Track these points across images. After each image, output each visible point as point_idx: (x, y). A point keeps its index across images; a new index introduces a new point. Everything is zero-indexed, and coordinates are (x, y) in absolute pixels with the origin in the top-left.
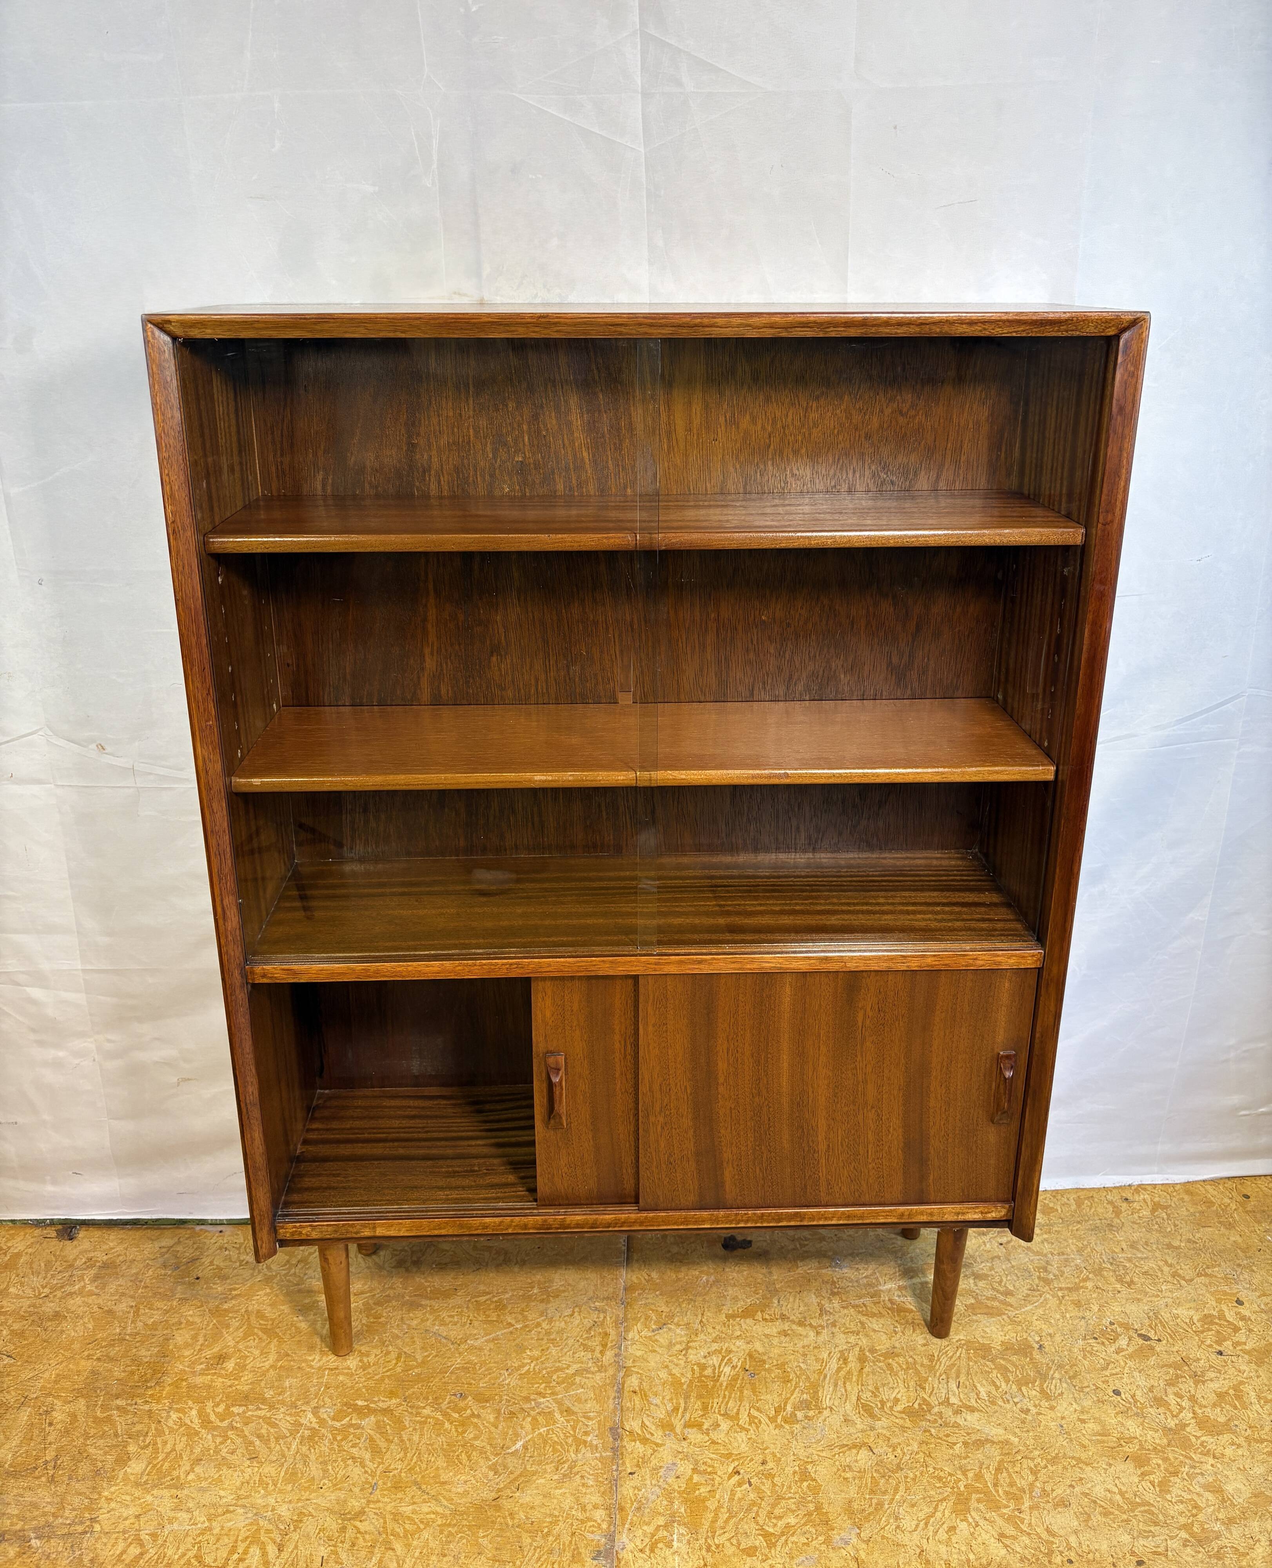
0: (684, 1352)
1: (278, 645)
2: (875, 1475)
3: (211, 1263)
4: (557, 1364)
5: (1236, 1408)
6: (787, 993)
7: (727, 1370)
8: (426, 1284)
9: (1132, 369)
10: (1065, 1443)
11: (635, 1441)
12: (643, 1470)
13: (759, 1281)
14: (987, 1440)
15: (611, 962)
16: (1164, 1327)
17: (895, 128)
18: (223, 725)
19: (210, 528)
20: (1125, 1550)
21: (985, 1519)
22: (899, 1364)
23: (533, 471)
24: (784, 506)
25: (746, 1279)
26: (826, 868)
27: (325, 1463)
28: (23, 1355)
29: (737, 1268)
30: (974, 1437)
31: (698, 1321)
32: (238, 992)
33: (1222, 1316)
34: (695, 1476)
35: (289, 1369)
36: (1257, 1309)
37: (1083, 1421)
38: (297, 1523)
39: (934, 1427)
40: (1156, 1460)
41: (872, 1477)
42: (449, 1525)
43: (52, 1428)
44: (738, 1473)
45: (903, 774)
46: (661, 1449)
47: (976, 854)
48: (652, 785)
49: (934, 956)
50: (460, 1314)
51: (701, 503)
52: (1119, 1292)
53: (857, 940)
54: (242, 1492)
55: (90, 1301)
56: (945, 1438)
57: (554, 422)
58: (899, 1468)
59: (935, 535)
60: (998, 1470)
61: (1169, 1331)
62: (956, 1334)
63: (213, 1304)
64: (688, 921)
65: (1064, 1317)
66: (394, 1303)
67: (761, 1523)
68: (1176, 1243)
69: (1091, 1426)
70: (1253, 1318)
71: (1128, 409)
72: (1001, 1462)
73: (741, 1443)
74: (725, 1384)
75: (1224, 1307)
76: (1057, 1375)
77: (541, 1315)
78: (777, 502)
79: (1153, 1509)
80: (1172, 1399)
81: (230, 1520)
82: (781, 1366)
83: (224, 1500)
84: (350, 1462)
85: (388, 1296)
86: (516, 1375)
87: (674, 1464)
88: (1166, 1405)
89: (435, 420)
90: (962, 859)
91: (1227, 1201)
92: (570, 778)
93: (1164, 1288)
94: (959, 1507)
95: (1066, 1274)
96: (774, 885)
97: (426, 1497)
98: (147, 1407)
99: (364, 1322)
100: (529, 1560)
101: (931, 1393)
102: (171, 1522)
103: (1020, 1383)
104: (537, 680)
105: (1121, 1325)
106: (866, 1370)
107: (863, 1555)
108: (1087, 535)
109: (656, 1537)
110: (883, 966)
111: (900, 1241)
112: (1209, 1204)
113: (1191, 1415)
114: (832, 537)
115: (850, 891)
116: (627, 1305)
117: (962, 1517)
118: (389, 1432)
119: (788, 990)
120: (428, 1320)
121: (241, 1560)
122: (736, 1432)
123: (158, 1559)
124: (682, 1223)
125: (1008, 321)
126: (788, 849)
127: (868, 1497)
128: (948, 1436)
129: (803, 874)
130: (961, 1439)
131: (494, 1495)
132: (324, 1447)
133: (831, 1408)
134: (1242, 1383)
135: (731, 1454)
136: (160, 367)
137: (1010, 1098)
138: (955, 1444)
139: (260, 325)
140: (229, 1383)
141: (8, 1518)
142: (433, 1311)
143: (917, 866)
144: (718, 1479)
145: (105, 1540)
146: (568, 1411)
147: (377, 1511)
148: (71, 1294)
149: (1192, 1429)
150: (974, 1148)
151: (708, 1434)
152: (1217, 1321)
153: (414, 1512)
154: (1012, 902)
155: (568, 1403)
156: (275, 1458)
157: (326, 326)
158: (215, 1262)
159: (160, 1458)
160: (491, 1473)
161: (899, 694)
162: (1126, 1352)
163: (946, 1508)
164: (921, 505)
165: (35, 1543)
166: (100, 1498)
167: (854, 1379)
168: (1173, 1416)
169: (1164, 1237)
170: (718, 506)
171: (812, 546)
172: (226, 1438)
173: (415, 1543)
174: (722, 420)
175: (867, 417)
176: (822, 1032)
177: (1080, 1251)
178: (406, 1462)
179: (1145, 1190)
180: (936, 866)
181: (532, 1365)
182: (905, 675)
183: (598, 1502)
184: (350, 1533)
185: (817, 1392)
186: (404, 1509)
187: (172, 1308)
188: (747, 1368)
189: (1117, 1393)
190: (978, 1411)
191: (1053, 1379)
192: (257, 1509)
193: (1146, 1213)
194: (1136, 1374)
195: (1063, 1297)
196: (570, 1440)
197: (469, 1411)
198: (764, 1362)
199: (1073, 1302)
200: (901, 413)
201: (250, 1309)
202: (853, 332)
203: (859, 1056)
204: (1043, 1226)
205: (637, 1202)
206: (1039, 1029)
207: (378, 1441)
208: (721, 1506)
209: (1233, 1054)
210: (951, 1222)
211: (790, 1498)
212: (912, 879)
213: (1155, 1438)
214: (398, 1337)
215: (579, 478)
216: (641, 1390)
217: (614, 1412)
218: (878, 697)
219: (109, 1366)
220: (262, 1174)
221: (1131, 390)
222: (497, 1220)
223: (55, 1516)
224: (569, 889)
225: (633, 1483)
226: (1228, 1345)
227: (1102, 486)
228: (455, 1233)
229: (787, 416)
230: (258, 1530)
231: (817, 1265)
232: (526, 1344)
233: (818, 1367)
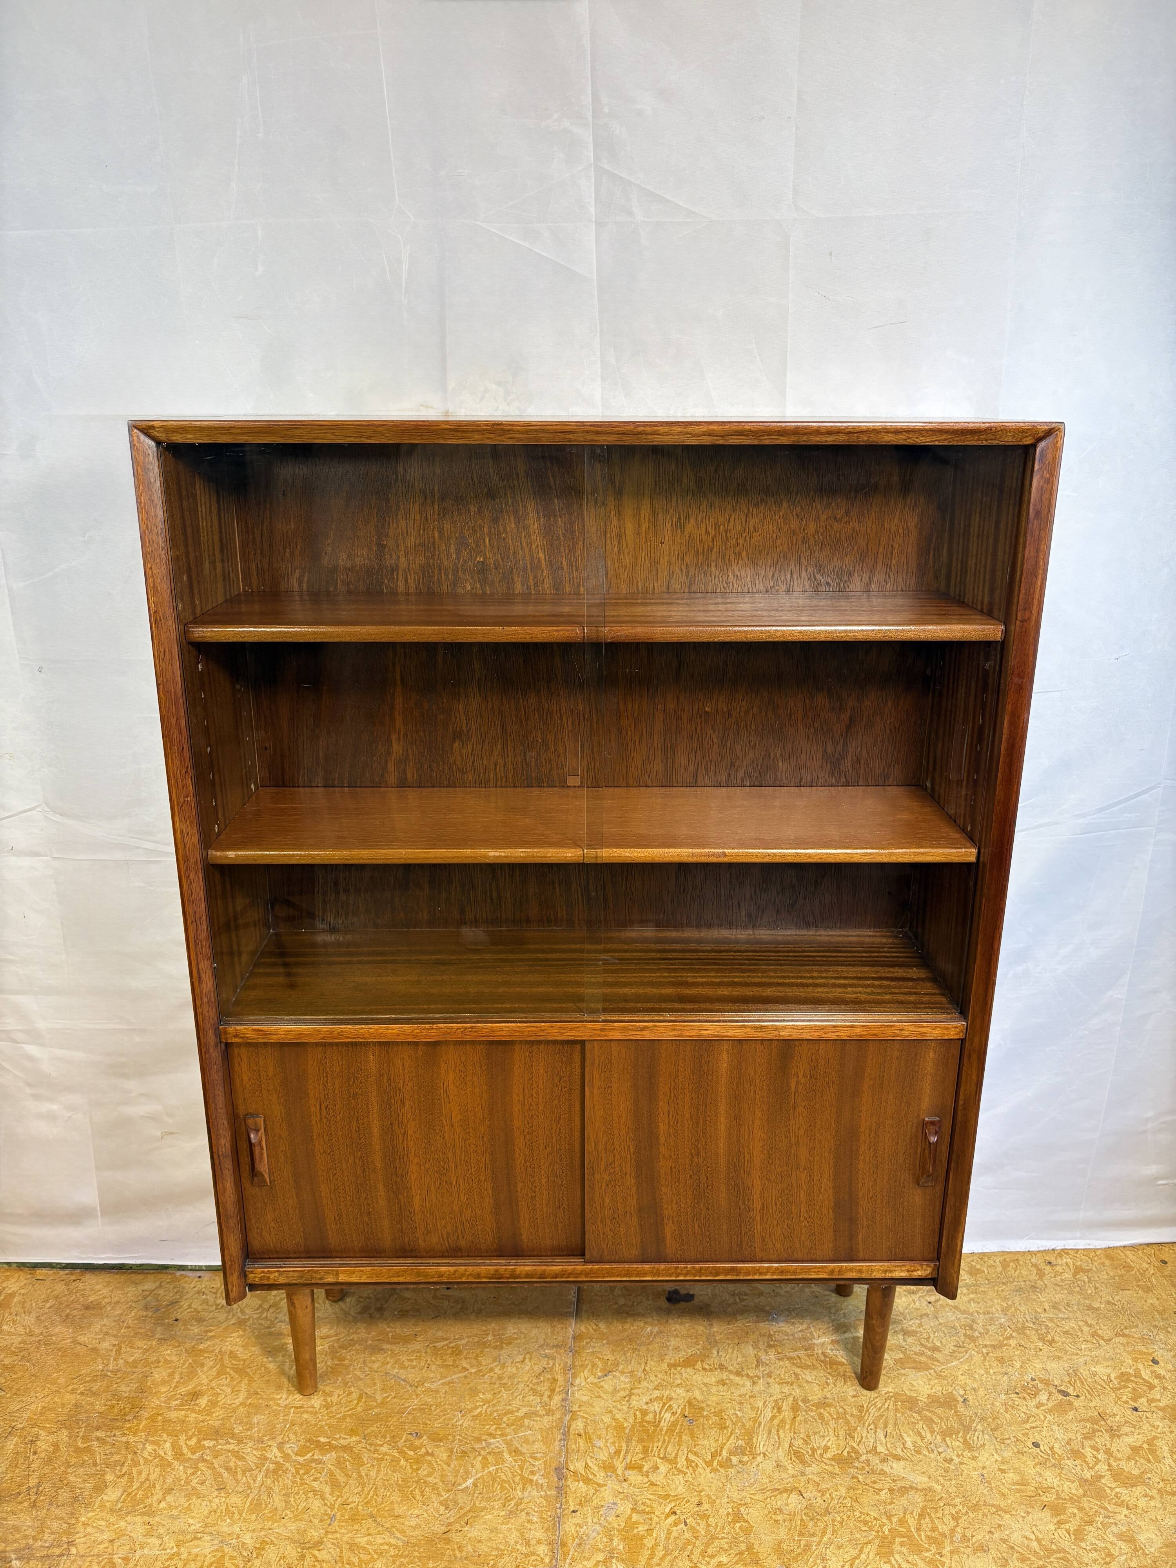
0: (627, 1399)
1: (257, 729)
2: (804, 1518)
3: (190, 1306)
4: (508, 1407)
5: (1149, 1461)
6: (724, 1060)
7: (667, 1416)
8: (388, 1330)
9: (1048, 476)
10: (985, 1491)
11: (578, 1481)
12: (585, 1509)
13: (700, 1332)
14: (911, 1487)
15: (559, 1028)
16: (1083, 1383)
17: (831, 254)
18: (200, 801)
19: (191, 618)
21: (908, 1562)
22: (830, 1414)
23: (494, 570)
24: (726, 603)
25: (688, 1331)
26: (766, 944)
27: (287, 1495)
28: (12, 1388)
29: (679, 1320)
30: (899, 1484)
31: (641, 1370)
32: (211, 1050)
33: (1138, 1375)
34: (634, 1515)
35: (257, 1407)
37: (1003, 1471)
38: (260, 1550)
39: (862, 1474)
40: (1072, 1510)
41: (802, 1520)
42: (401, 1556)
43: (36, 1456)
44: (675, 1513)
45: (834, 854)
46: (603, 1489)
47: (906, 932)
48: (599, 862)
49: (863, 1026)
50: (419, 1358)
51: (648, 601)
52: (1041, 1350)
53: (791, 1011)
54: (209, 1520)
55: (76, 1340)
56: (871, 1485)
57: (513, 526)
58: (827, 1512)
59: (863, 631)
60: (921, 1516)
61: (1088, 1388)
62: (885, 1386)
63: (190, 1344)
64: (633, 991)
65: (987, 1373)
66: (358, 1347)
67: (695, 1561)
68: (1096, 1305)
69: (1011, 1475)
70: (1167, 1376)
71: (1044, 513)
72: (924, 1508)
73: (678, 1485)
74: (665, 1429)
75: (1140, 1366)
76: (979, 1427)
77: (494, 1361)
78: (720, 600)
79: (1068, 1556)
80: (1088, 1452)
81: (198, 1547)
82: (719, 1413)
83: (193, 1527)
84: (311, 1495)
85: (352, 1340)
86: (469, 1416)
87: (614, 1503)
88: (1083, 1457)
89: (402, 523)
90: (893, 937)
91: (1145, 1265)
92: (522, 855)
93: (1083, 1347)
94: (883, 1550)
95: (991, 1332)
96: (715, 959)
97: (381, 1529)
98: (124, 1439)
99: (329, 1363)
101: (860, 1442)
102: (142, 1548)
103: (945, 1434)
104: (496, 765)
105: (1042, 1381)
106: (798, 1419)
108: (1006, 632)
110: (815, 1035)
111: (834, 1298)
112: (1129, 1268)
113: (1107, 1467)
114: (766, 632)
116: (575, 1353)
117: (886, 1560)
118: (349, 1467)
119: (725, 1056)
120: (388, 1363)
122: (674, 1474)
124: (625, 1276)
126: (730, 925)
127: (796, 1538)
128: (874, 1482)
129: (742, 948)
130: (887, 1486)
131: (444, 1529)
132: (288, 1480)
133: (765, 1454)
134: (1155, 1438)
135: (668, 1496)
136: (145, 470)
137: (934, 1162)
138: (881, 1490)
139: (237, 431)
140: (201, 1418)
142: (393, 1355)
143: (850, 943)
144: (655, 1518)
145: (80, 1563)
146: (517, 1452)
147: (335, 1541)
149: (1107, 1481)
150: (901, 1209)
151: (647, 1476)
152: (1133, 1378)
153: (369, 1543)
154: (937, 977)
155: (516, 1444)
156: (241, 1490)
157: (297, 432)
158: (193, 1306)
159: (135, 1487)
160: (442, 1509)
161: (833, 781)
162: (1046, 1407)
163: (871, 1550)
164: (854, 604)
166: (77, 1523)
167: (787, 1427)
168: (1089, 1468)
169: (1085, 1299)
170: (663, 604)
171: (749, 640)
172: (197, 1469)
174: (669, 525)
175: (804, 523)
176: (757, 1097)
177: (1004, 1311)
178: (363, 1496)
179: (1068, 1254)
180: (868, 943)
181: (485, 1407)
182: (839, 765)
183: (541, 1537)
184: (309, 1561)
185: (751, 1439)
186: (360, 1540)
187: (151, 1347)
188: (686, 1414)
189: (1036, 1445)
190: (904, 1459)
191: (975, 1430)
192: (223, 1536)
193: (1068, 1276)
194: (1055, 1427)
195: (987, 1354)
196: (517, 1479)
197: (423, 1450)
198: (703, 1409)
199: (997, 1358)
200: (835, 518)
201: (223, 1349)
202: (785, 440)
203: (792, 1120)
204: (967, 1286)
205: (583, 1254)
206: (961, 1097)
207: (338, 1475)
208: (657, 1544)
209: (1149, 1126)
210: (879, 1279)
211: (723, 1538)
212: (845, 954)
213: (1071, 1488)
214: (361, 1379)
215: (535, 577)
216: (585, 1433)
217: (560, 1454)
218: (814, 784)
219: (91, 1400)
220: (233, 1222)
221: (1046, 496)
222: (452, 1269)
223: (35, 1539)
224: (522, 960)
225: (575, 1521)
226: (1142, 1402)
227: (1020, 586)
228: (413, 1281)
229: (729, 521)
230: (223, 1556)
231: (755, 1318)
232: (479, 1387)
233: (753, 1415)
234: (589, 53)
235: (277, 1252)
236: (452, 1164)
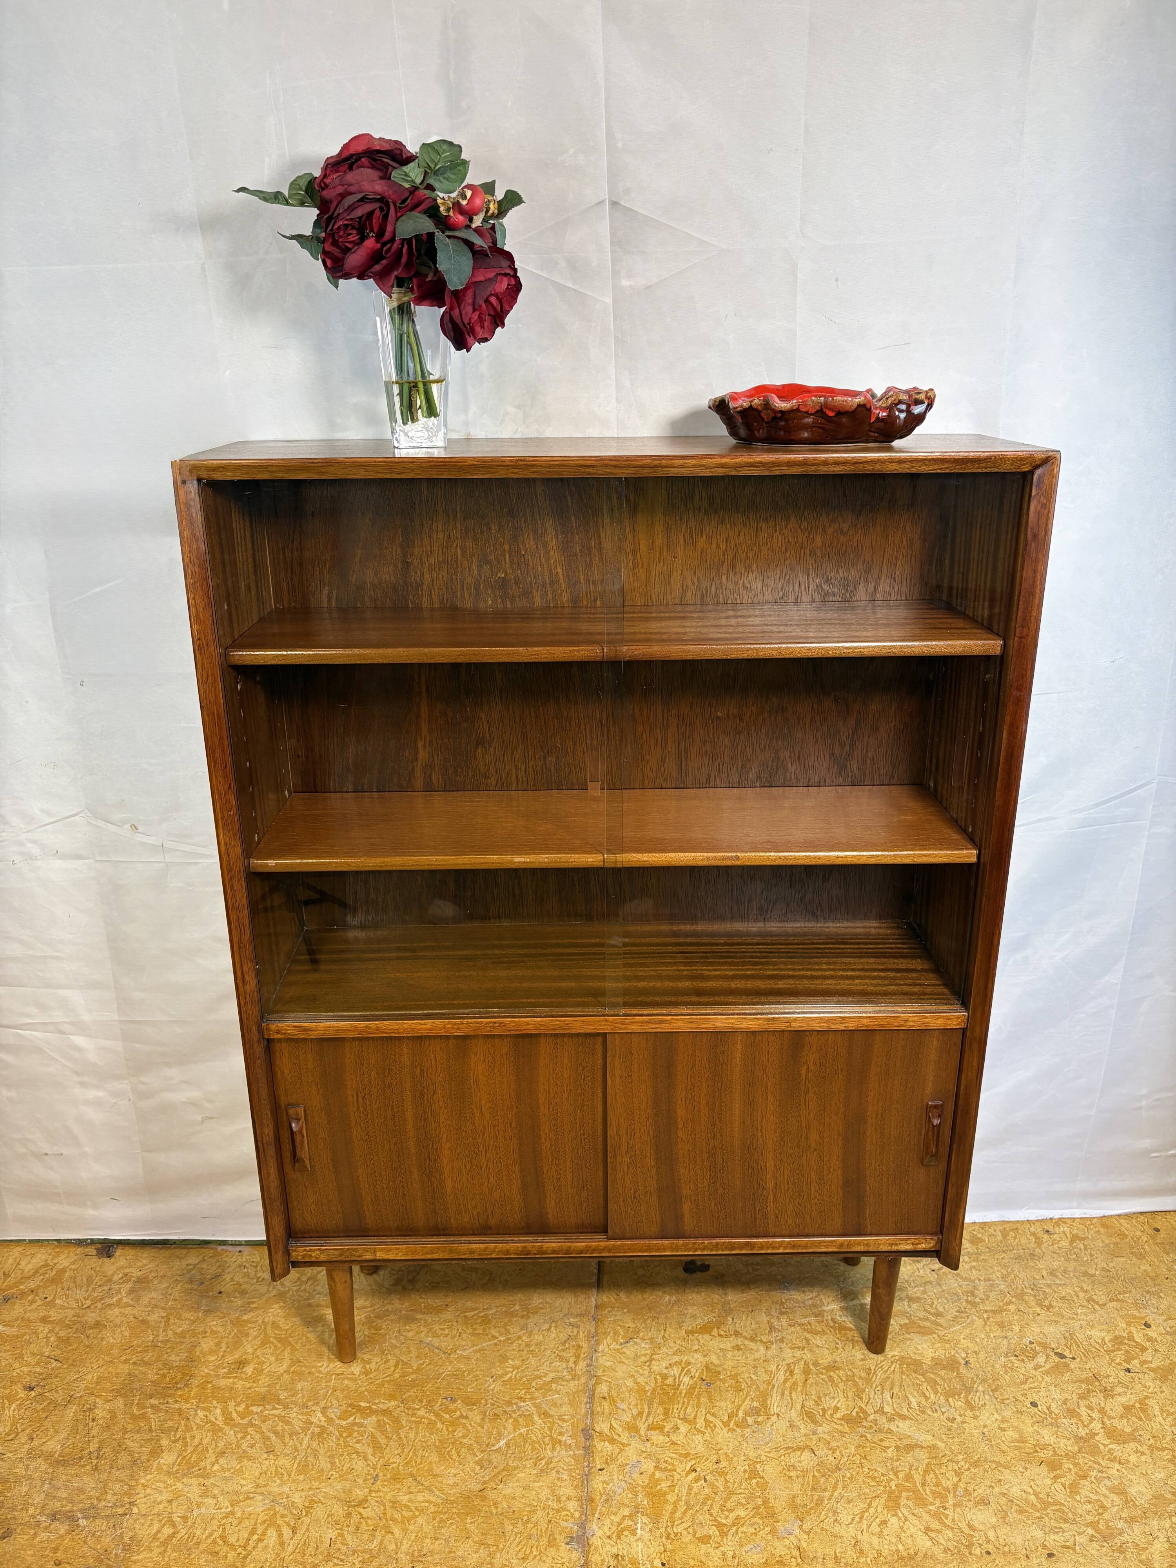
0: (648, 1363)
1: (289, 738)
2: (816, 1474)
3: (232, 1280)
4: (536, 1373)
5: (1141, 1419)
6: (738, 1050)
7: (686, 1379)
8: (420, 1300)
9: (1045, 501)
10: (986, 1449)
11: (604, 1441)
12: (611, 1467)
13: (715, 1301)
14: (916, 1445)
15: (583, 1021)
16: (1079, 1346)
17: (837, 280)
18: (242, 814)
19: (230, 644)
20: (1038, 1543)
21: (913, 1514)
22: (839, 1377)
23: (514, 586)
24: (737, 617)
25: (704, 1300)
26: (776, 936)
27: (332, 1457)
28: (68, 1359)
29: (696, 1290)
30: (905, 1442)
31: (661, 1336)
32: (255, 1046)
33: (1131, 1337)
34: (657, 1473)
35: (300, 1374)
36: (1163, 1331)
37: (1003, 1430)
38: (308, 1509)
39: (870, 1433)
40: (1068, 1465)
41: (814, 1476)
42: (441, 1512)
43: (95, 1423)
44: (695, 1470)
45: (842, 857)
46: (627, 1449)
47: (910, 923)
48: (618, 866)
49: (870, 1017)
50: (451, 1327)
51: (662, 615)
52: (1038, 1315)
54: (260, 1481)
55: (126, 1312)
56: (879, 1443)
57: (532, 543)
58: (838, 1468)
59: (869, 647)
60: (926, 1472)
61: (1083, 1351)
62: (891, 1350)
63: (234, 1315)
64: (651, 984)
65: (988, 1337)
66: (392, 1317)
67: (715, 1514)
68: (1092, 1271)
69: (1010, 1433)
70: (1159, 1340)
71: (1041, 536)
72: (929, 1464)
73: (698, 1444)
74: (684, 1392)
75: (1133, 1330)
76: (980, 1388)
77: (522, 1329)
78: (729, 613)
79: (1063, 1508)
80: (1083, 1411)
81: (251, 1506)
82: (734, 1377)
83: (245, 1488)
84: (354, 1456)
85: (387, 1310)
86: (500, 1382)
87: (638, 1462)
88: (1079, 1416)
89: (426, 542)
90: (898, 928)
91: (1138, 1233)
92: (546, 860)
93: (1079, 1311)
94: (890, 1504)
95: (991, 1298)
96: (728, 952)
97: (421, 1487)
98: (177, 1406)
99: (366, 1333)
100: (511, 1544)
101: (868, 1402)
102: (198, 1507)
103: (948, 1395)
104: (517, 769)
105: (1040, 1344)
106: (809, 1381)
107: (804, 1544)
108: (1005, 647)
109: (622, 1526)
110: (825, 1026)
111: (843, 1266)
112: (1123, 1235)
113: (1101, 1425)
115: (797, 957)
116: (598, 1321)
117: (893, 1513)
118: (389, 1429)
119: (739, 1046)
120: (422, 1332)
121: (260, 1540)
122: (693, 1434)
123: (188, 1538)
124: (646, 1251)
125: (933, 460)
126: (741, 918)
127: (809, 1493)
128: (882, 1440)
129: (754, 941)
130: (893, 1444)
131: (480, 1487)
132: (332, 1442)
133: (778, 1415)
134: (1147, 1397)
135: (688, 1454)
136: (188, 505)
137: (937, 1144)
138: (888, 1448)
139: (275, 469)
140: (248, 1385)
141: (59, 1501)
142: (426, 1324)
143: (856, 934)
144: (677, 1475)
145: (142, 1521)
146: (546, 1414)
147: (378, 1499)
148: (110, 1305)
149: (1101, 1438)
150: (906, 1186)
151: (668, 1436)
152: (1126, 1341)
153: (410, 1501)
154: (939, 969)
155: (545, 1407)
156: (289, 1452)
158: (235, 1279)
159: (189, 1451)
160: (478, 1468)
161: (841, 781)
162: (1043, 1369)
163: (878, 1505)
164: (859, 616)
165: (82, 1522)
166: (137, 1484)
167: (799, 1389)
168: (1084, 1426)
169: (1081, 1265)
170: (677, 618)
172: (246, 1434)
173: (411, 1527)
174: (681, 540)
175: (811, 537)
176: (770, 1084)
177: (1004, 1277)
178: (403, 1457)
179: (1065, 1223)
181: (514, 1373)
182: (846, 765)
183: (571, 1494)
184: (355, 1518)
185: (765, 1401)
186: (402, 1498)
187: (198, 1318)
188: (704, 1378)
189: (1034, 1404)
190: (909, 1419)
191: (977, 1391)
192: (274, 1496)
193: (1065, 1243)
194: (1052, 1388)
195: (988, 1319)
196: (547, 1440)
197: (458, 1413)
198: (719, 1373)
199: (997, 1323)
200: (842, 532)
201: (266, 1320)
203: (803, 1105)
204: (969, 1255)
205: (605, 1231)
206: (963, 1082)
207: (379, 1439)
208: (679, 1499)
209: (1144, 1103)
210: (886, 1252)
211: (740, 1493)
212: (852, 946)
213: (1066, 1445)
214: (396, 1347)
215: (554, 591)
216: (609, 1396)
217: (586, 1416)
218: (822, 784)
219: (143, 1369)
220: (277, 1204)
221: (1043, 520)
222: (482, 1246)
223: (99, 1500)
224: (545, 955)
225: (602, 1478)
226: (1135, 1364)
227: (1018, 605)
228: (446, 1257)
229: (739, 535)
230: (275, 1515)
231: (767, 1287)
232: (508, 1354)
233: (766, 1377)
234: (603, 90)
235: (317, 1232)
236: (481, 1148)
